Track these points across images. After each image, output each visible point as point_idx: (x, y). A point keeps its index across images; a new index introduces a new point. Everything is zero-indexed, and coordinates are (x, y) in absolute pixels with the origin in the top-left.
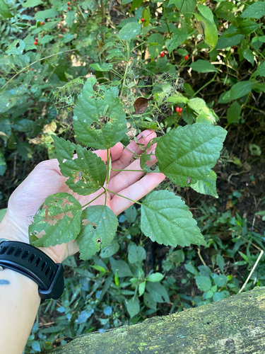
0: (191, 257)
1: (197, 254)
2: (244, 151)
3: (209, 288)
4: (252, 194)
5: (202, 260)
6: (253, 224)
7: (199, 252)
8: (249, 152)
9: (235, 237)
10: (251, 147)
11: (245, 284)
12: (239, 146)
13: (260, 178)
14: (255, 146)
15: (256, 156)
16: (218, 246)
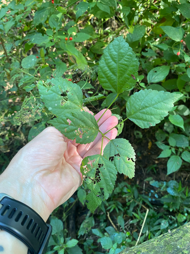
0: (102, 220)
1: (107, 217)
2: (131, 136)
3: (111, 246)
4: (140, 166)
5: (111, 221)
6: (144, 188)
7: (108, 215)
8: (135, 136)
9: (129, 201)
10: (135, 133)
11: (139, 237)
12: (127, 133)
13: (144, 154)
14: (138, 132)
15: (140, 139)
16: (119, 209)
